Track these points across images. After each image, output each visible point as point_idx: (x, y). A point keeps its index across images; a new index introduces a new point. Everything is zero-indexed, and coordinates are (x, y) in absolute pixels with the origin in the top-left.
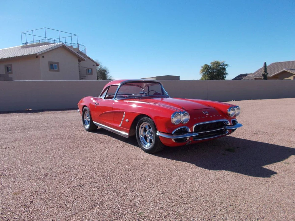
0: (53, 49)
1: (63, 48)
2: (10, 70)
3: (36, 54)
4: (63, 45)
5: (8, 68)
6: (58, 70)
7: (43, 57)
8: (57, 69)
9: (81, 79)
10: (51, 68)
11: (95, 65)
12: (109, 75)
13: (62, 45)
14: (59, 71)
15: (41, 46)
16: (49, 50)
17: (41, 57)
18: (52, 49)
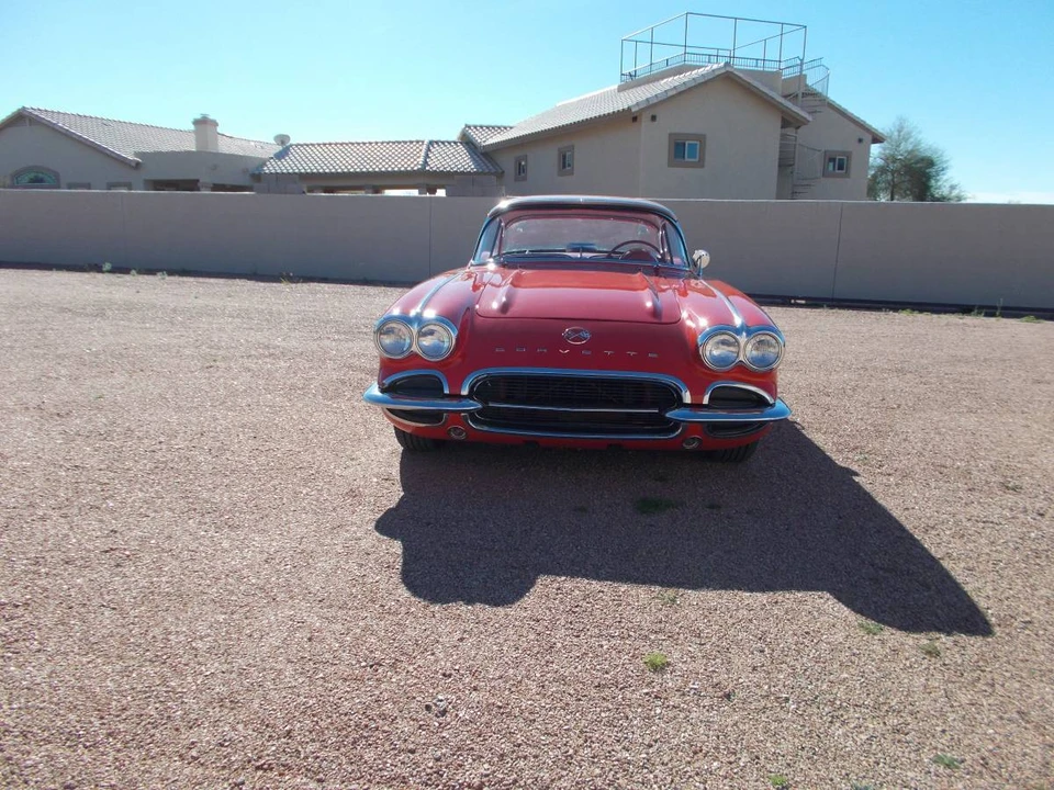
0: (690, 89)
1: (729, 80)
2: (569, 165)
3: (629, 109)
4: (727, 72)
5: (564, 157)
6: (701, 164)
7: (654, 118)
8: (697, 160)
9: (794, 195)
10: (676, 156)
11: (868, 138)
12: (945, 177)
13: (723, 71)
14: (703, 166)
15: (662, 82)
16: (674, 92)
17: (645, 120)
18: (683, 88)
